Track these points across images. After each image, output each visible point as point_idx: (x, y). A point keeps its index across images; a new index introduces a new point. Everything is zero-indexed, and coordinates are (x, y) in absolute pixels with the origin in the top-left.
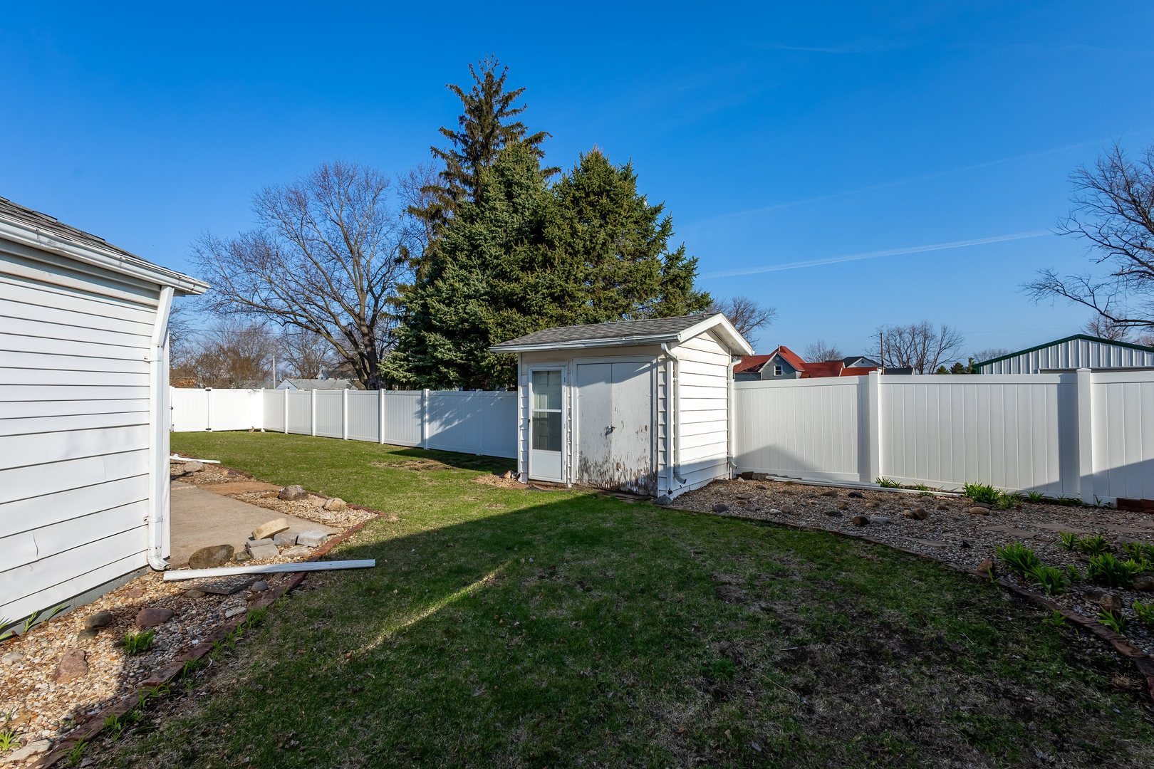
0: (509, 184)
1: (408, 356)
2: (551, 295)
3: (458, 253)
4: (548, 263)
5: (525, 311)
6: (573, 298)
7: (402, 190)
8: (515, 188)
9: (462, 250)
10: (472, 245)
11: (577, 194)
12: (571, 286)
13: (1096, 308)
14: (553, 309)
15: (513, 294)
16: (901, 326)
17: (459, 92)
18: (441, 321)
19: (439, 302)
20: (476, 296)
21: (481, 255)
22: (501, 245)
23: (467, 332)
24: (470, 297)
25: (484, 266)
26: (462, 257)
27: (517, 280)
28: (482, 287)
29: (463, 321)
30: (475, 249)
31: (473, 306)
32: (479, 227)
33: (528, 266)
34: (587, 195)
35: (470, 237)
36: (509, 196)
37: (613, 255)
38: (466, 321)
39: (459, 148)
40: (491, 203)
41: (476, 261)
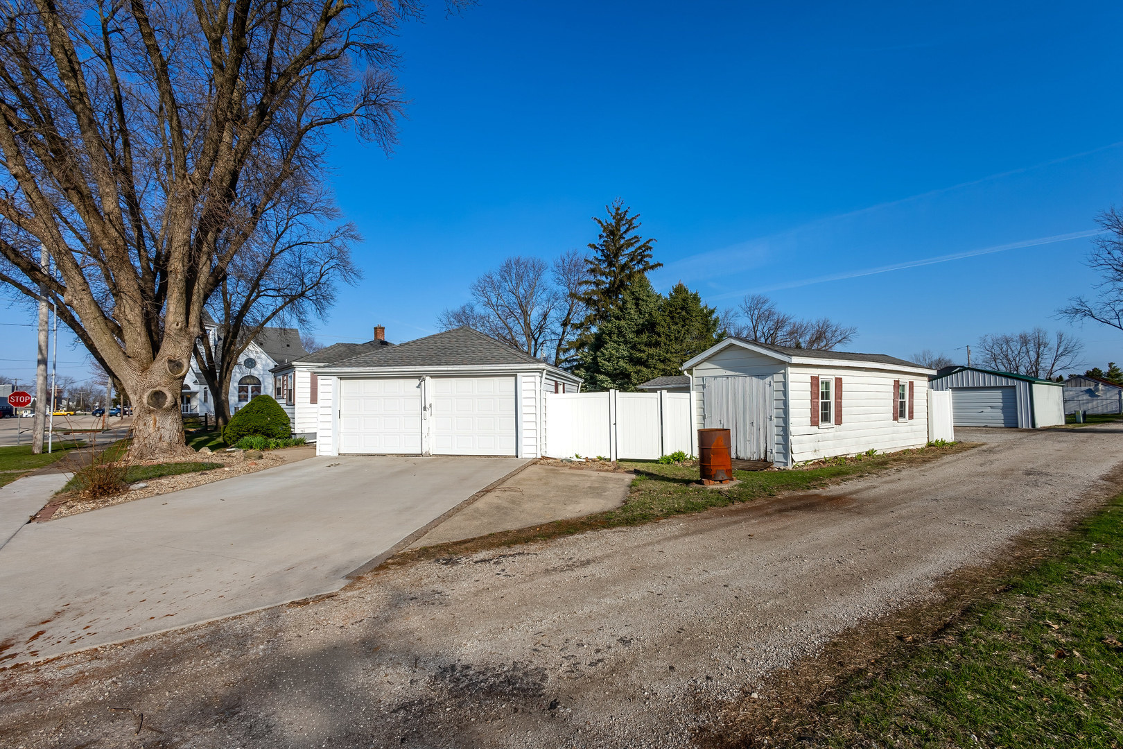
0: (637, 299)
1: (586, 386)
2: (660, 359)
3: (612, 335)
4: (657, 344)
5: (647, 367)
6: (669, 361)
7: (555, 269)
8: (641, 302)
9: (614, 333)
10: (619, 331)
11: (671, 309)
12: (668, 356)
13: (1121, 328)
14: (661, 366)
15: (641, 358)
16: (1008, 335)
17: (600, 222)
18: (605, 369)
19: (604, 360)
20: (623, 357)
21: (624, 336)
22: (633, 332)
23: (618, 374)
24: (619, 358)
25: (626, 342)
26: (615, 337)
27: (644, 352)
28: (625, 353)
29: (615, 369)
30: (620, 334)
31: (622, 363)
32: (623, 323)
33: (649, 345)
34: (676, 309)
35: (618, 328)
36: (637, 305)
37: (688, 340)
38: (618, 369)
39: (599, 255)
40: (629, 311)
41: (622, 340)
